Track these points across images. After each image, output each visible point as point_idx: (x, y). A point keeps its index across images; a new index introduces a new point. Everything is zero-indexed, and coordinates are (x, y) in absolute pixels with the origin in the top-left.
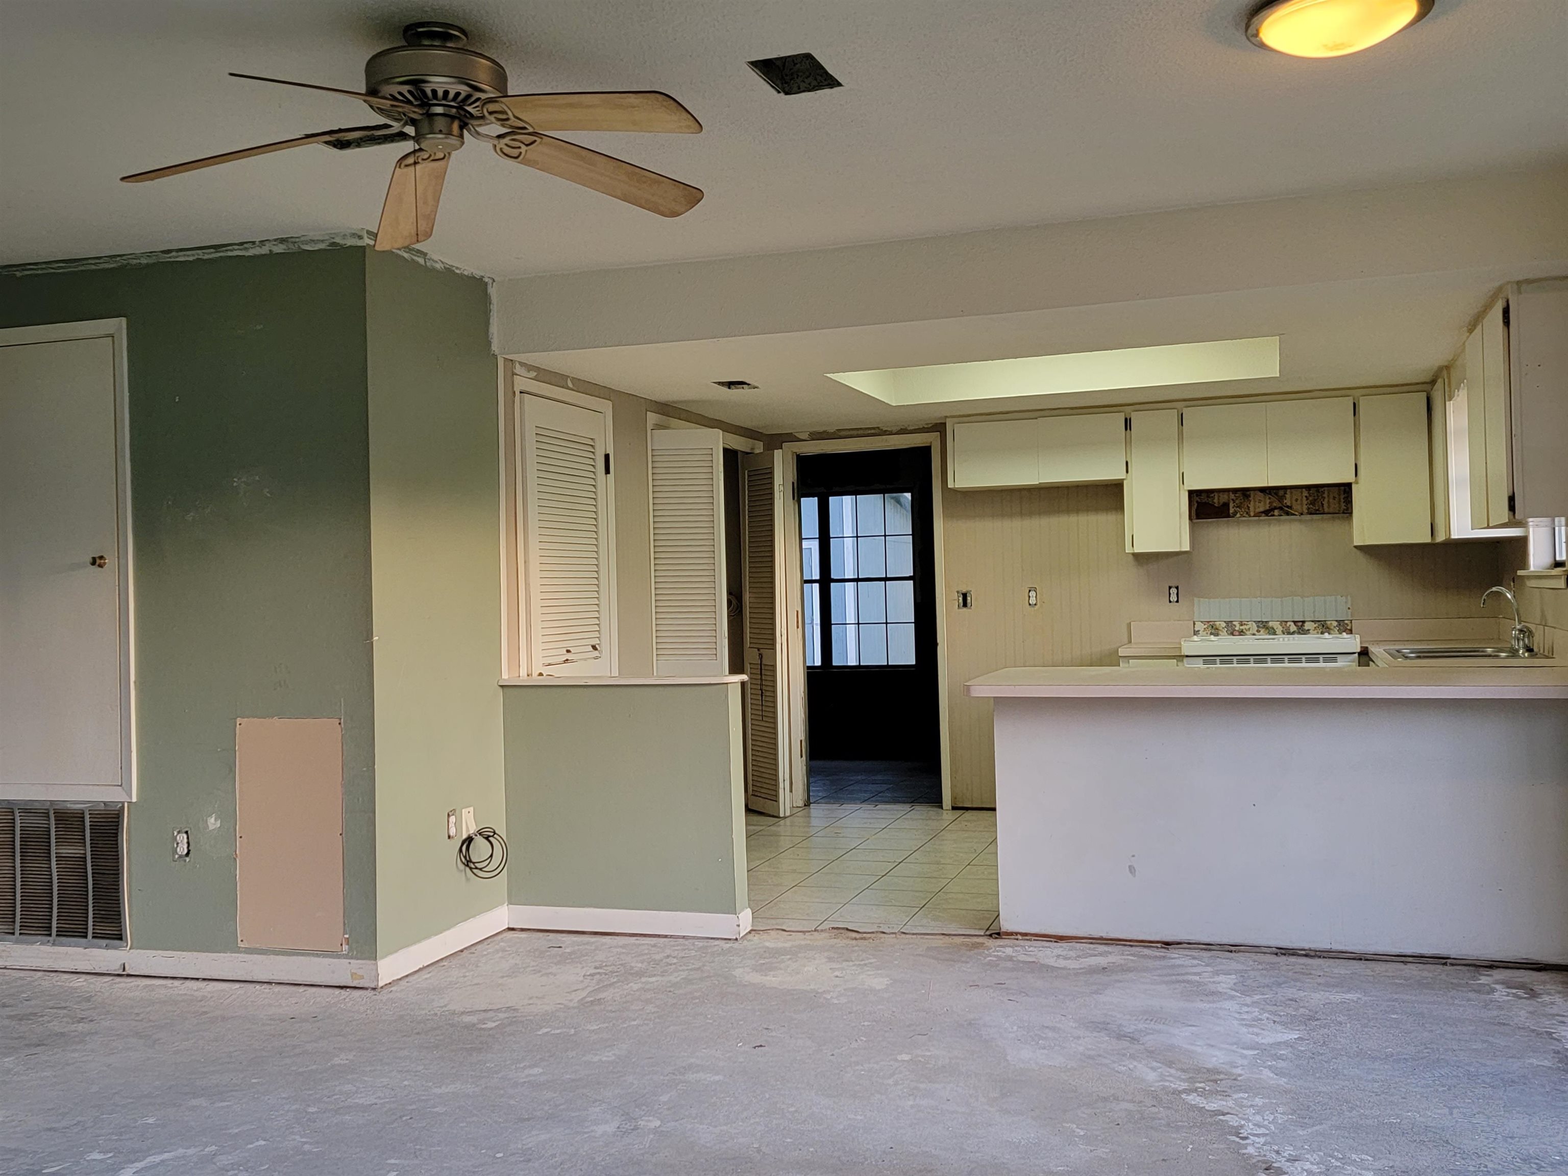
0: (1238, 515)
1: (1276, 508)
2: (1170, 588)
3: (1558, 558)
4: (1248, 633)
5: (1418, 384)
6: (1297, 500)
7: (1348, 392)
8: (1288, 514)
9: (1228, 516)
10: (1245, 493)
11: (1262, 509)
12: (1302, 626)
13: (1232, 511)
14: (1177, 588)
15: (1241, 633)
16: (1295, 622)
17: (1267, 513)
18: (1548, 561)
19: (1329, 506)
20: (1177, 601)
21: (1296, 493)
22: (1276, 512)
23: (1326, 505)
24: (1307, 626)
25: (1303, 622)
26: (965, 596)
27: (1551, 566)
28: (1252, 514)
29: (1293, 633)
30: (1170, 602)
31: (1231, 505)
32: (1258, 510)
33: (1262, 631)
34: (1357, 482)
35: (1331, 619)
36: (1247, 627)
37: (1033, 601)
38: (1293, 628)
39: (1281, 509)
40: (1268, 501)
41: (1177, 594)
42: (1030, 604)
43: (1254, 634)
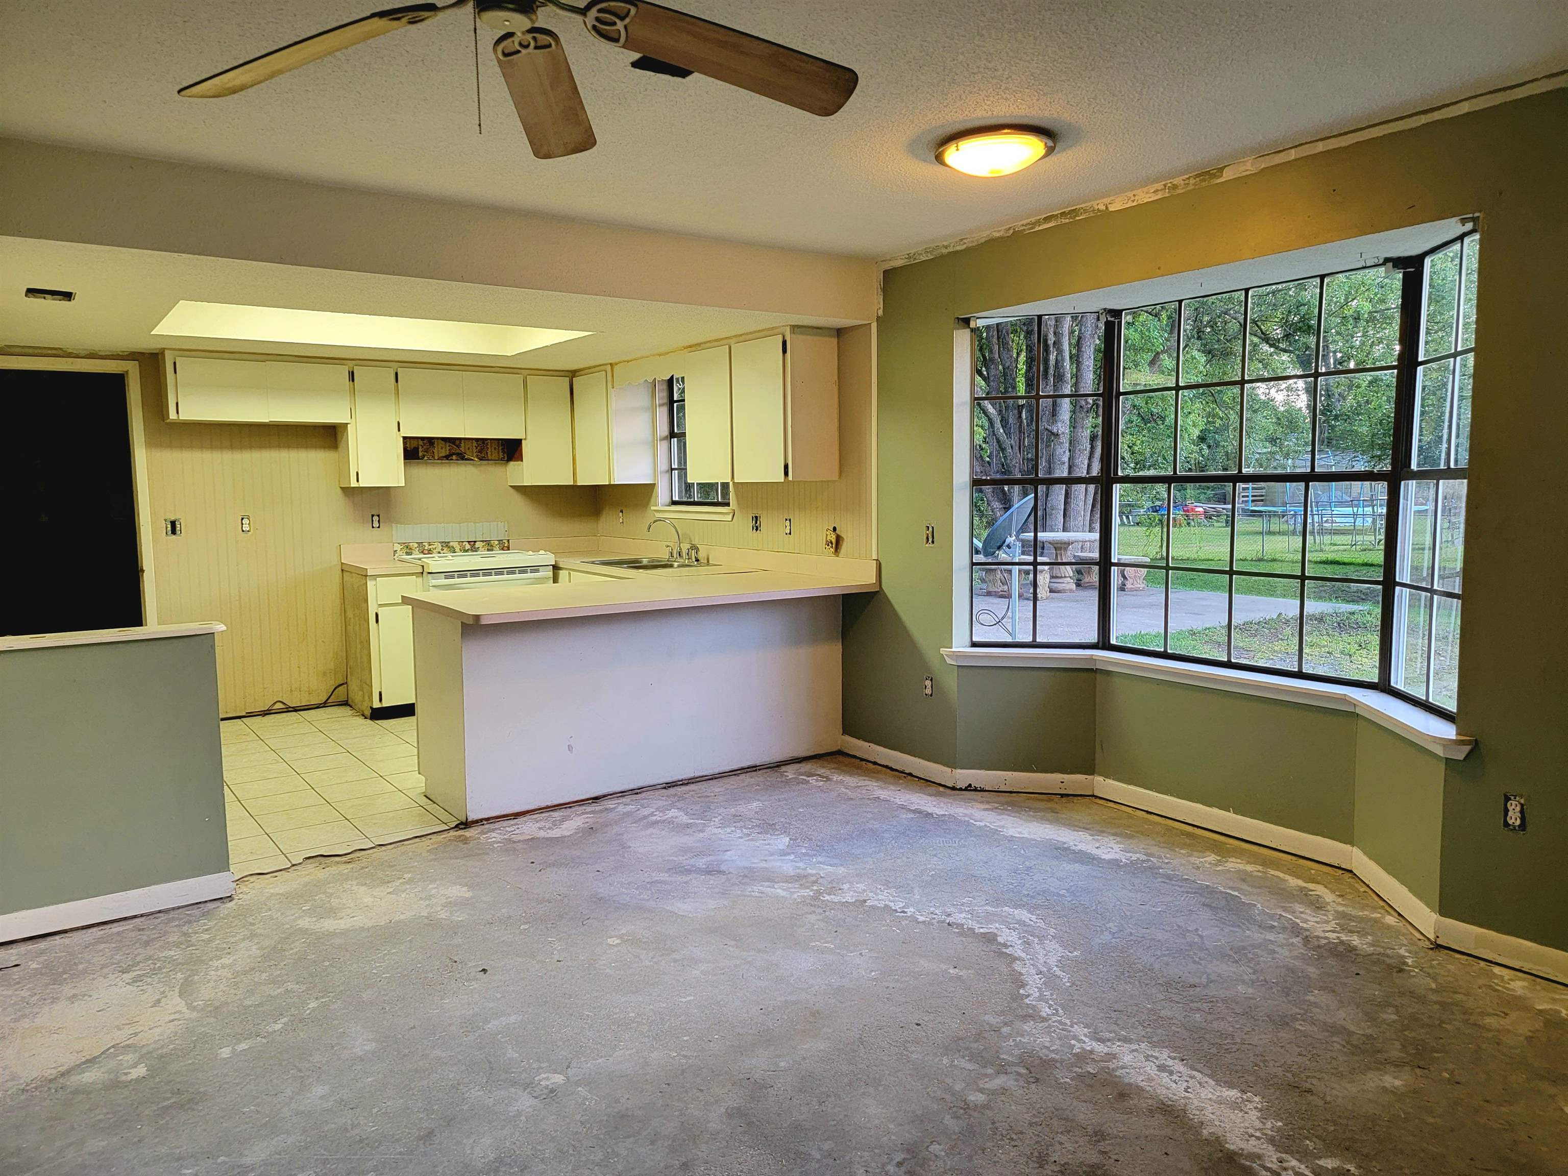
0: (426, 458)
1: (454, 454)
2: (373, 516)
3: (674, 499)
4: (434, 551)
5: (563, 371)
6: (469, 449)
7: (519, 371)
8: (463, 458)
9: (418, 458)
10: (430, 441)
11: (443, 454)
12: (474, 544)
13: (420, 454)
14: (378, 516)
15: (430, 552)
16: (469, 542)
17: (447, 457)
18: (668, 500)
19: (491, 455)
20: (379, 527)
21: (469, 444)
22: (454, 457)
23: (489, 454)
24: (478, 545)
25: (475, 542)
26: (173, 523)
27: (667, 503)
28: (436, 458)
29: (467, 551)
30: (373, 527)
31: (420, 450)
32: (440, 455)
33: (445, 549)
34: (525, 439)
35: (494, 538)
36: (434, 547)
37: (246, 528)
38: (468, 546)
39: (458, 454)
40: (448, 448)
41: (379, 521)
42: (243, 531)
43: (439, 553)
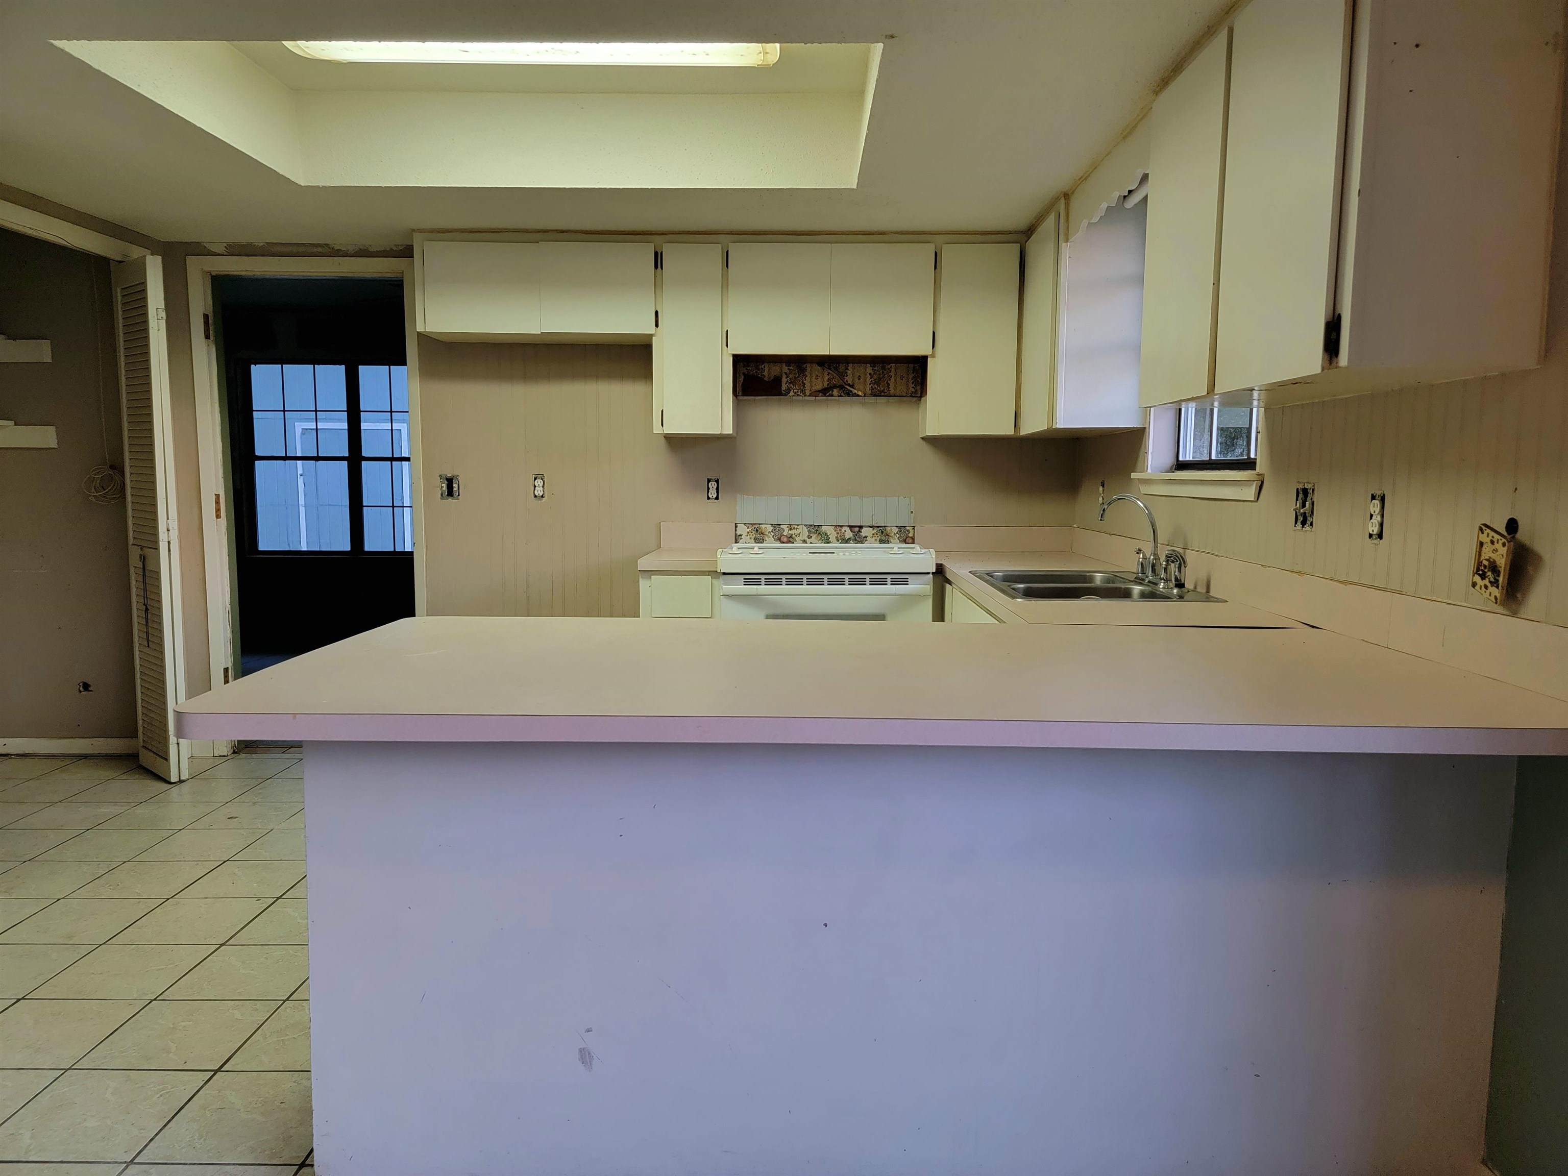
0: (792, 393)
1: (835, 387)
2: (709, 481)
3: (1185, 458)
4: (797, 539)
5: (1010, 233)
6: (859, 378)
7: (929, 237)
8: (849, 394)
9: (780, 394)
10: (799, 362)
11: (819, 387)
12: (859, 531)
13: (784, 387)
14: (717, 481)
15: (790, 540)
16: (851, 527)
17: (825, 392)
18: (1172, 461)
19: (895, 388)
20: (717, 498)
21: (860, 370)
22: (835, 392)
23: (892, 385)
24: (865, 532)
25: (861, 527)
26: (450, 482)
27: (1173, 468)
28: (808, 393)
29: (847, 541)
30: (709, 498)
31: (784, 380)
32: (814, 388)
33: (814, 536)
34: (933, 356)
35: (892, 522)
36: (797, 532)
37: (539, 491)
38: (849, 534)
39: (841, 387)
40: (826, 378)
41: (717, 489)
42: (536, 496)
43: (805, 542)
